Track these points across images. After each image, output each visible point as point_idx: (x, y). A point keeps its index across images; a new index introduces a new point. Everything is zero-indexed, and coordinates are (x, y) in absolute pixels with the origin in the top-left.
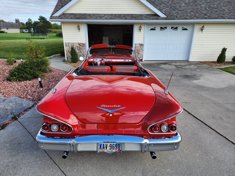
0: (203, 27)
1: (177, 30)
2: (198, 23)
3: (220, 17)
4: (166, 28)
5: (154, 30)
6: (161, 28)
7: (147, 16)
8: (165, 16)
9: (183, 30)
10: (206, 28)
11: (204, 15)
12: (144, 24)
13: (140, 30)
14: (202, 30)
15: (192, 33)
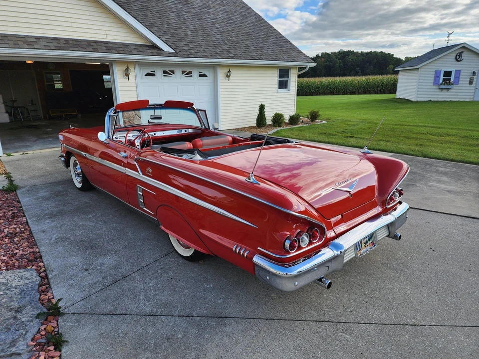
0: (229, 72)
1: (192, 76)
2: (221, 66)
3: (248, 56)
4: (173, 72)
5: (154, 75)
6: (165, 72)
7: (137, 47)
8: (171, 50)
9: (200, 76)
10: (235, 73)
11: (228, 53)
12: (135, 63)
13: (127, 75)
14: (228, 76)
15: (214, 82)
